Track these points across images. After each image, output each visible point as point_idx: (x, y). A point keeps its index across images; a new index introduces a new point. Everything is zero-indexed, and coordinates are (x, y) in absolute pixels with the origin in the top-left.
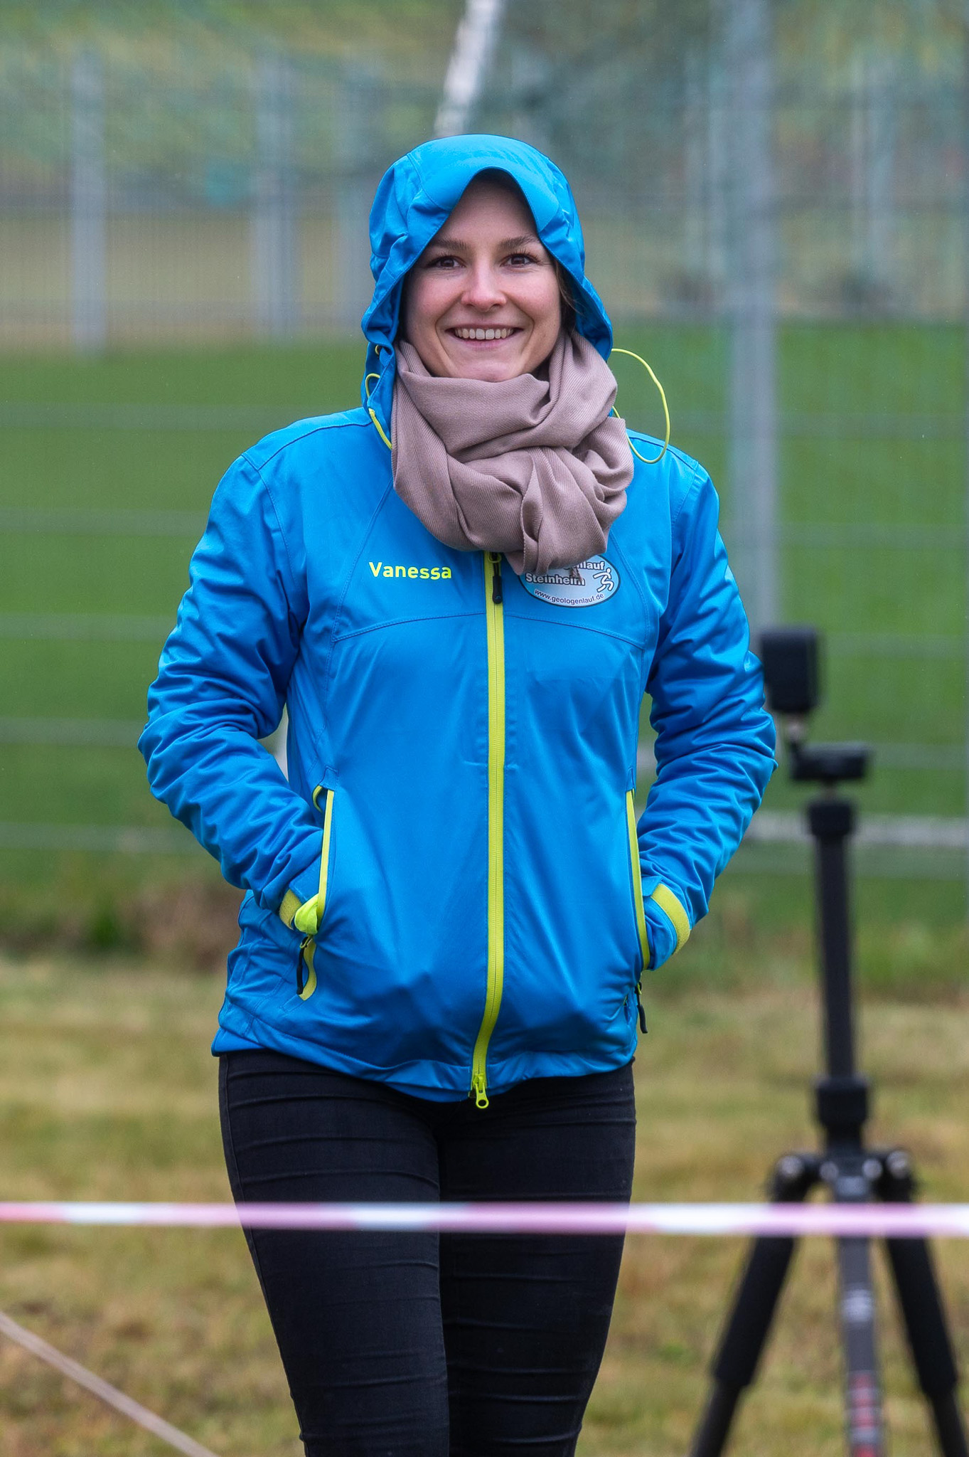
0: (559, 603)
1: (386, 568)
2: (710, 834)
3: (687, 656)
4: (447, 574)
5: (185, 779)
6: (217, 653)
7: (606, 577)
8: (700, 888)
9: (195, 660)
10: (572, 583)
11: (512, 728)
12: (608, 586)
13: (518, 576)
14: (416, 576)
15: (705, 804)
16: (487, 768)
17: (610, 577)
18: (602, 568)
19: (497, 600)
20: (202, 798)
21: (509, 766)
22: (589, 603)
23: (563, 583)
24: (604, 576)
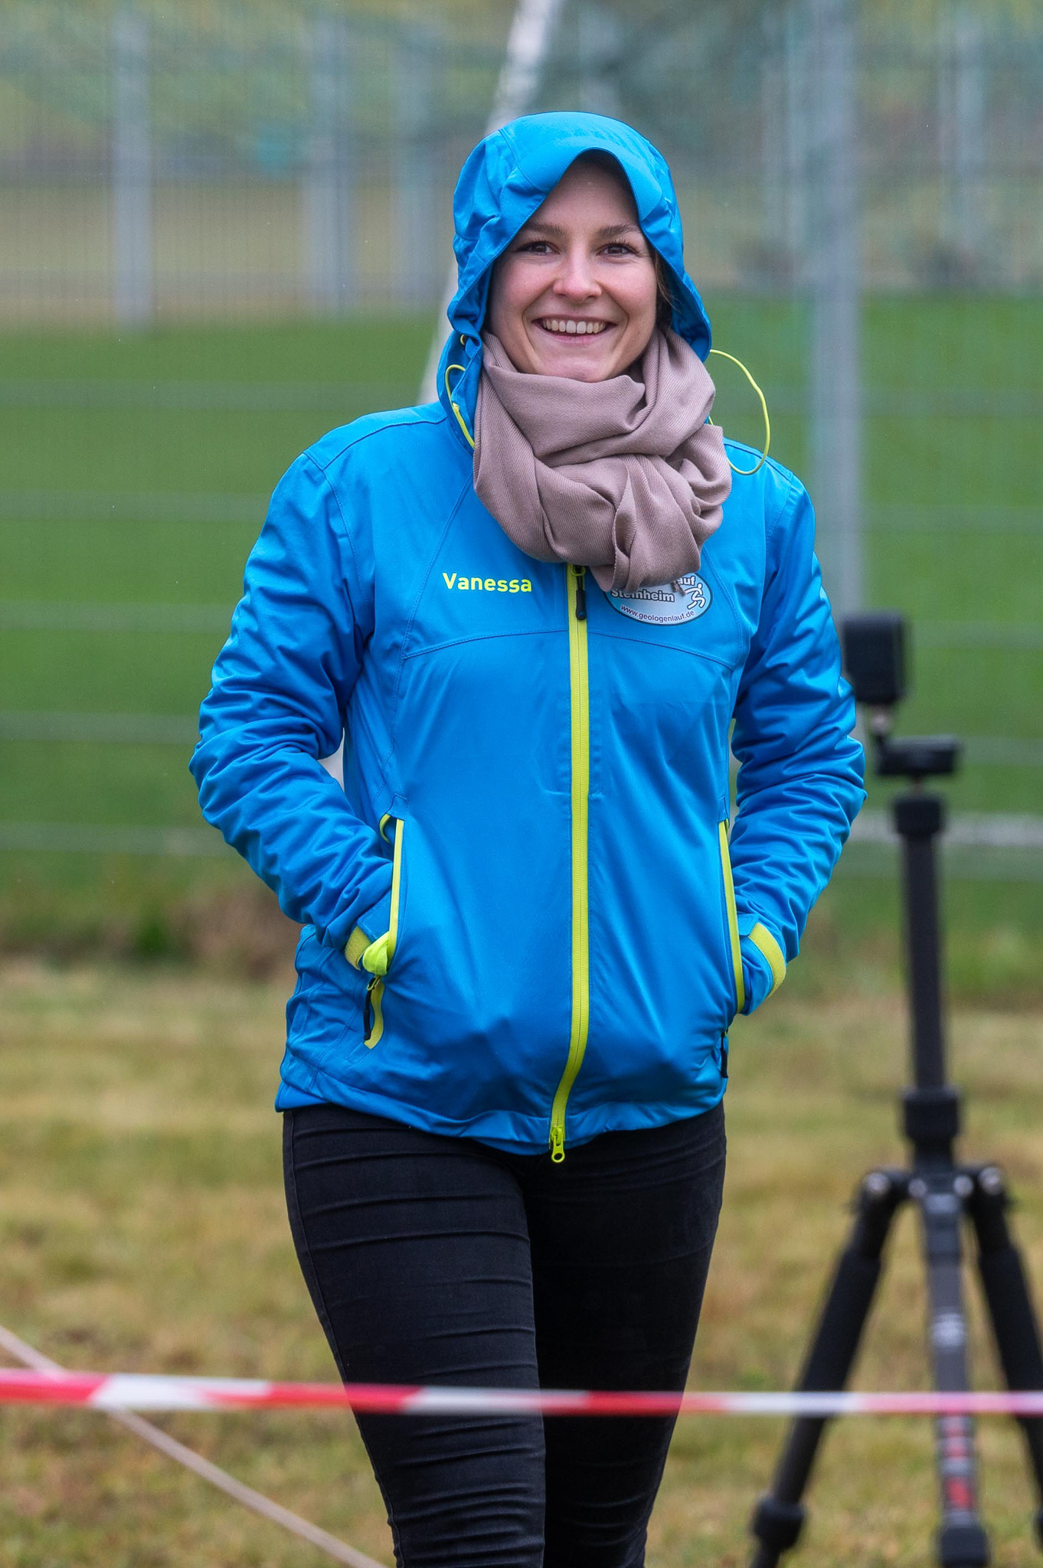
0: (647, 620)
1: (460, 579)
2: (804, 869)
3: (782, 681)
4: (527, 587)
5: (244, 804)
6: (279, 667)
7: (697, 593)
8: (794, 928)
9: (254, 675)
10: (661, 599)
11: (597, 754)
12: (699, 602)
13: (604, 592)
14: (493, 589)
15: (799, 837)
16: (570, 797)
17: (701, 593)
18: (693, 583)
19: (581, 616)
20: (262, 825)
21: (594, 795)
22: (678, 621)
23: (651, 599)
24: (695, 591)
